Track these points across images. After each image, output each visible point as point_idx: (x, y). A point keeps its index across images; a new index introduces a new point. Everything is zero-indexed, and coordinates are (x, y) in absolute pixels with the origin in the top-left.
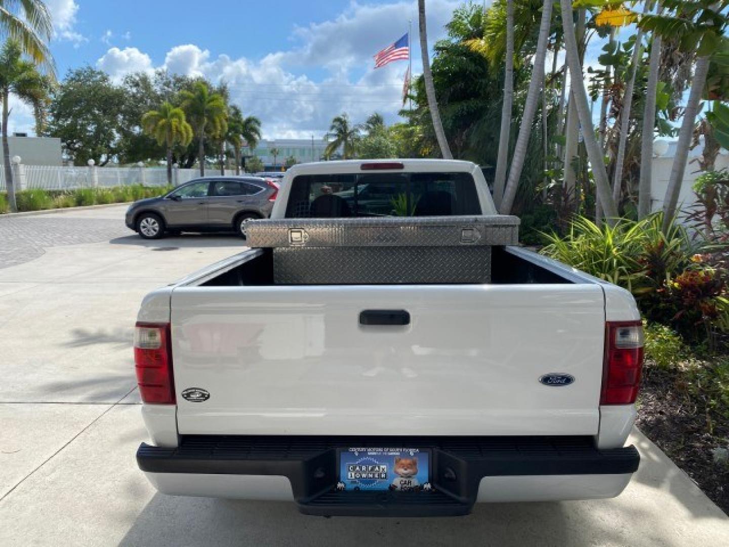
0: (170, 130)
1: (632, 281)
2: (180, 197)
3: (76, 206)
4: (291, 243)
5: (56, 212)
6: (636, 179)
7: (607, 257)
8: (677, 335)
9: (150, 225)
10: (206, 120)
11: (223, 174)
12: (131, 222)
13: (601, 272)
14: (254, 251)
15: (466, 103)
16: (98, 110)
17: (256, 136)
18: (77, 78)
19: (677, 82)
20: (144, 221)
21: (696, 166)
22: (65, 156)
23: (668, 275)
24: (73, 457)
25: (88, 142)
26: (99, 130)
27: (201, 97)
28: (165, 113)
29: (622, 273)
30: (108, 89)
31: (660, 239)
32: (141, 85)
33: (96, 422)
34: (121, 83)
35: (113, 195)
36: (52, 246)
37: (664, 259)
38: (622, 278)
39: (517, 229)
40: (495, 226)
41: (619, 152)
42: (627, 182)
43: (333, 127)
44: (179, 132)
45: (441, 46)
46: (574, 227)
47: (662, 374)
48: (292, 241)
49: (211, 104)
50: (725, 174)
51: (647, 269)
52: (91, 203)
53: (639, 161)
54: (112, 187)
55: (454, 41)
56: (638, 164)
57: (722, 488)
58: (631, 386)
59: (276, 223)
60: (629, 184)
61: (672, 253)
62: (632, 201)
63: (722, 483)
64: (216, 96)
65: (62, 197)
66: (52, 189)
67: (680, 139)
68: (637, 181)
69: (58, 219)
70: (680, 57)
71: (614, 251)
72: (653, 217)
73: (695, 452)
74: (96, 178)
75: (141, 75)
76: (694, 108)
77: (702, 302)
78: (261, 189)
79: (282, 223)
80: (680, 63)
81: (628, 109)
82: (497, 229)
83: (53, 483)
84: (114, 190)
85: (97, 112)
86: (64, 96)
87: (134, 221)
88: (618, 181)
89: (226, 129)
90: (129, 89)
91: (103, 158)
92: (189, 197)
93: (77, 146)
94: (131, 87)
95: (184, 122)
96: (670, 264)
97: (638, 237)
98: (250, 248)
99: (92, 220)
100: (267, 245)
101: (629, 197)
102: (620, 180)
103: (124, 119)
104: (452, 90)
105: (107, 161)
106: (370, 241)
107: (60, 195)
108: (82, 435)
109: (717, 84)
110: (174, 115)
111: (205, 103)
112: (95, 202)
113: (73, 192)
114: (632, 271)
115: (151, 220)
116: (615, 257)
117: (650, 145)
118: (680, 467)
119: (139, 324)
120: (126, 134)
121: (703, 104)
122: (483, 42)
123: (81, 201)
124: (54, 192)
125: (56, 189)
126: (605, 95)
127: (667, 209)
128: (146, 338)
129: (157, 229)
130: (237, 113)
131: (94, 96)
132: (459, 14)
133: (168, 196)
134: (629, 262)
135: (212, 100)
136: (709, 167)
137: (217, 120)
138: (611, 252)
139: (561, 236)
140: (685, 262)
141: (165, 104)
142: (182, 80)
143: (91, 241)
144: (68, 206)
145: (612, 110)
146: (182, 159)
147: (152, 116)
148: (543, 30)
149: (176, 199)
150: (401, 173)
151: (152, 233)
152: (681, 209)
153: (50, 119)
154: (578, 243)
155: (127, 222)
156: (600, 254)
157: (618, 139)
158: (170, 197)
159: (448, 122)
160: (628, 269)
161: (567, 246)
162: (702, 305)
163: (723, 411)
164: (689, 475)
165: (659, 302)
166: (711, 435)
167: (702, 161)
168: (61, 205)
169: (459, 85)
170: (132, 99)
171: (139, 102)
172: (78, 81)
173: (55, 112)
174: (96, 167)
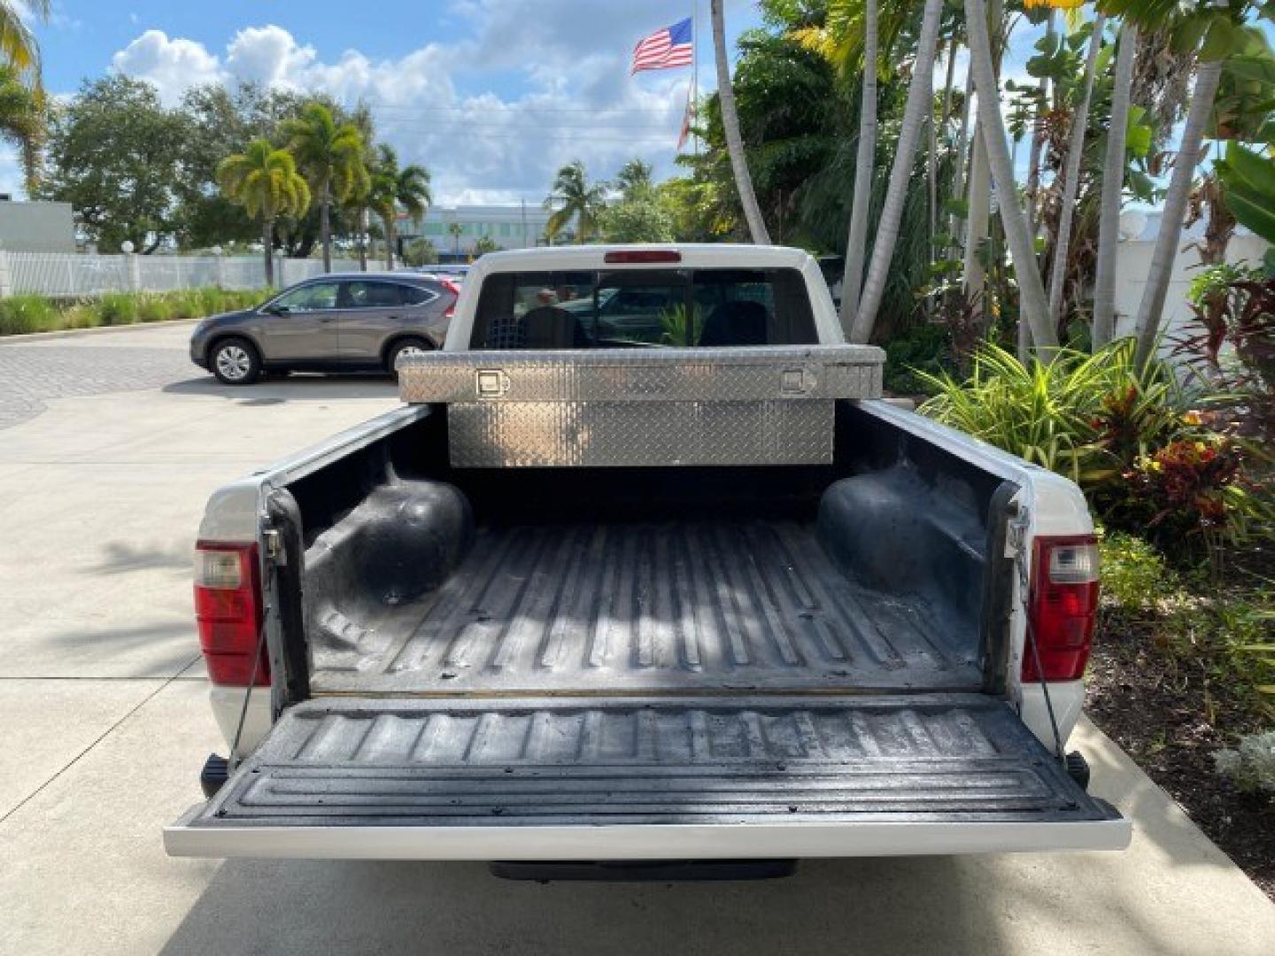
0: (269, 189)
1: (1079, 458)
2: (286, 309)
3: (102, 325)
4: (481, 396)
5: (66, 336)
6: (1089, 279)
7: (1037, 417)
8: (1155, 554)
9: (234, 360)
10: (333, 172)
11: (364, 268)
12: (200, 354)
13: (1027, 443)
14: (413, 410)
15: (794, 141)
16: (140, 153)
17: (423, 201)
18: (100, 94)
19: (1162, 109)
20: (223, 352)
21: (1194, 256)
22: (81, 236)
23: (1143, 448)
24: (95, 774)
25: (122, 210)
26: (142, 190)
27: (323, 132)
28: (258, 159)
29: (1063, 445)
30: (154, 114)
31: (1129, 386)
32: (215, 108)
33: (137, 713)
34: (179, 104)
35: (167, 307)
36: (59, 397)
37: (1136, 420)
38: (1063, 453)
39: (880, 370)
40: (843, 364)
41: (1061, 232)
42: (1075, 284)
43: (558, 185)
44: (285, 194)
45: (750, 39)
46: (980, 364)
47: (1130, 620)
48: (481, 391)
49: (341, 141)
50: (1245, 270)
51: (1106, 437)
52: (128, 321)
53: (1095, 247)
54: (166, 292)
55: (773, 32)
56: (1093, 251)
57: (1229, 819)
58: (1075, 648)
59: (453, 359)
60: (1077, 287)
61: (1149, 410)
62: (1083, 317)
63: (1230, 810)
64: (349, 127)
65: (76, 309)
66: (56, 295)
67: (1167, 209)
68: (1090, 282)
69: (71, 349)
70: (1169, 62)
71: (1049, 405)
72: (1118, 347)
73: (1185, 757)
74: (137, 275)
75: (213, 89)
76: (1193, 154)
77: (1201, 495)
78: (431, 295)
79: (465, 358)
80: (1169, 74)
81: (1076, 154)
82: (845, 369)
83: (60, 820)
84: (169, 297)
85: (136, 156)
86: (78, 127)
87: (207, 352)
88: (1058, 283)
89: (369, 188)
90: (194, 115)
91: (150, 240)
92: (303, 310)
93: (101, 217)
94: (197, 111)
95: (293, 175)
96: (1145, 429)
97: (1091, 382)
98: (406, 404)
99: (130, 350)
100: (437, 399)
101: (1077, 309)
102: (1062, 280)
103: (186, 169)
104: (769, 119)
105: (157, 244)
106: (621, 391)
107: (72, 305)
108: (113, 733)
109: (1232, 112)
110: (275, 163)
111: (331, 139)
112: (136, 317)
113: (96, 300)
114: (1080, 441)
115: (236, 351)
116: (1052, 417)
117: (1114, 219)
118: (1158, 783)
119: (202, 545)
120: (190, 197)
121: (1207, 147)
122: (823, 34)
123: (111, 316)
124: (62, 300)
125: (62, 294)
126: (1038, 130)
127: (1142, 332)
128: (216, 569)
129: (247, 366)
130: (389, 158)
131: (131, 127)
133: (264, 307)
134: (1075, 425)
135: (344, 135)
136: (1216, 257)
137: (350, 172)
138: (1044, 408)
139: (958, 379)
140: (1172, 424)
141: (255, 140)
142: (287, 99)
143: (129, 388)
144: (87, 326)
145: (1050, 157)
146: (291, 241)
147: (236, 163)
148: (930, 14)
149: (280, 313)
150: (676, 270)
151: (238, 374)
152: (1166, 333)
153: (53, 168)
154: (989, 392)
155: (193, 354)
156: (1026, 412)
157: (1059, 209)
158: (267, 310)
159: (761, 177)
160: (1073, 438)
161: (968, 397)
162: (1201, 500)
163: (1233, 685)
164: (1174, 796)
165: (1126, 495)
166: (1212, 726)
167: (1204, 246)
168: (74, 322)
169: (781, 112)
170: (198, 132)
171: (212, 139)
172: (100, 101)
173: (61, 156)
174: (136, 255)
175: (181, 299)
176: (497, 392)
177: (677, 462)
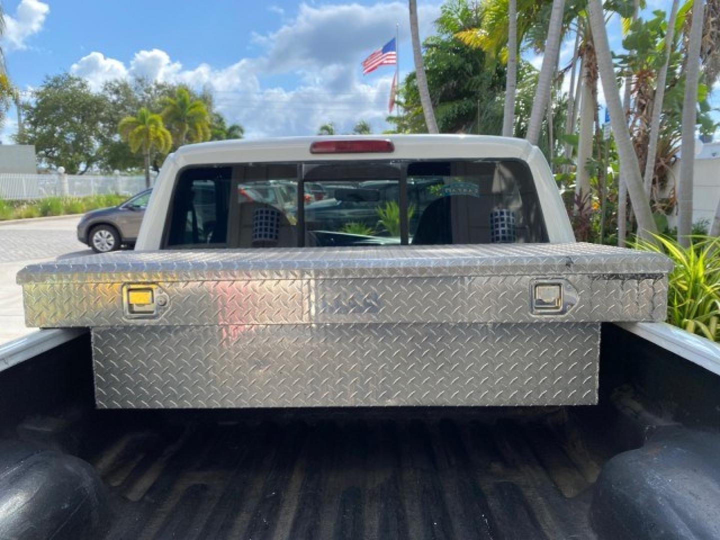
0: (148, 136)
2: (138, 206)
3: (41, 216)
5: (18, 223)
6: (662, 185)
9: (104, 239)
10: (187, 128)
12: (83, 235)
15: (458, 103)
16: (78, 118)
18: (55, 84)
20: (97, 234)
25: (66, 150)
26: (79, 138)
27: (183, 105)
28: (143, 120)
30: (86, 95)
32: (121, 92)
34: (100, 90)
41: (649, 152)
42: (654, 188)
44: (157, 139)
45: (430, 42)
48: (131, 311)
49: (193, 110)
52: (58, 213)
54: (82, 196)
55: (444, 37)
56: (666, 166)
64: (198, 102)
65: (25, 207)
66: (15, 199)
68: (663, 187)
69: (14, 231)
70: (710, 44)
74: (66, 187)
75: (120, 80)
82: (618, 283)
84: (84, 200)
85: (76, 119)
86: (42, 103)
87: (88, 233)
90: (109, 96)
91: (82, 167)
93: (56, 154)
94: (111, 94)
95: (162, 128)
99: (51, 232)
101: (655, 205)
103: (104, 127)
104: (443, 89)
105: (85, 171)
107: (23, 204)
110: (152, 121)
111: (187, 109)
112: (63, 211)
113: (39, 201)
115: (106, 233)
120: (105, 142)
122: (479, 33)
123: (47, 211)
124: (17, 202)
125: (20, 198)
126: (628, 85)
129: (112, 242)
130: (220, 121)
131: (72, 102)
132: (448, 9)
133: (124, 205)
135: (194, 107)
137: (199, 127)
141: (144, 110)
142: (163, 87)
144: (31, 217)
147: (130, 121)
148: (556, 8)
149: (133, 209)
150: (388, 161)
151: (107, 248)
153: (27, 127)
155: (79, 234)
157: (646, 139)
158: (126, 207)
168: (23, 215)
169: (451, 84)
170: (112, 106)
171: (118, 110)
172: (56, 87)
173: (33, 119)
174: (66, 175)
175: (92, 201)
176: (152, 312)
177: (390, 403)
